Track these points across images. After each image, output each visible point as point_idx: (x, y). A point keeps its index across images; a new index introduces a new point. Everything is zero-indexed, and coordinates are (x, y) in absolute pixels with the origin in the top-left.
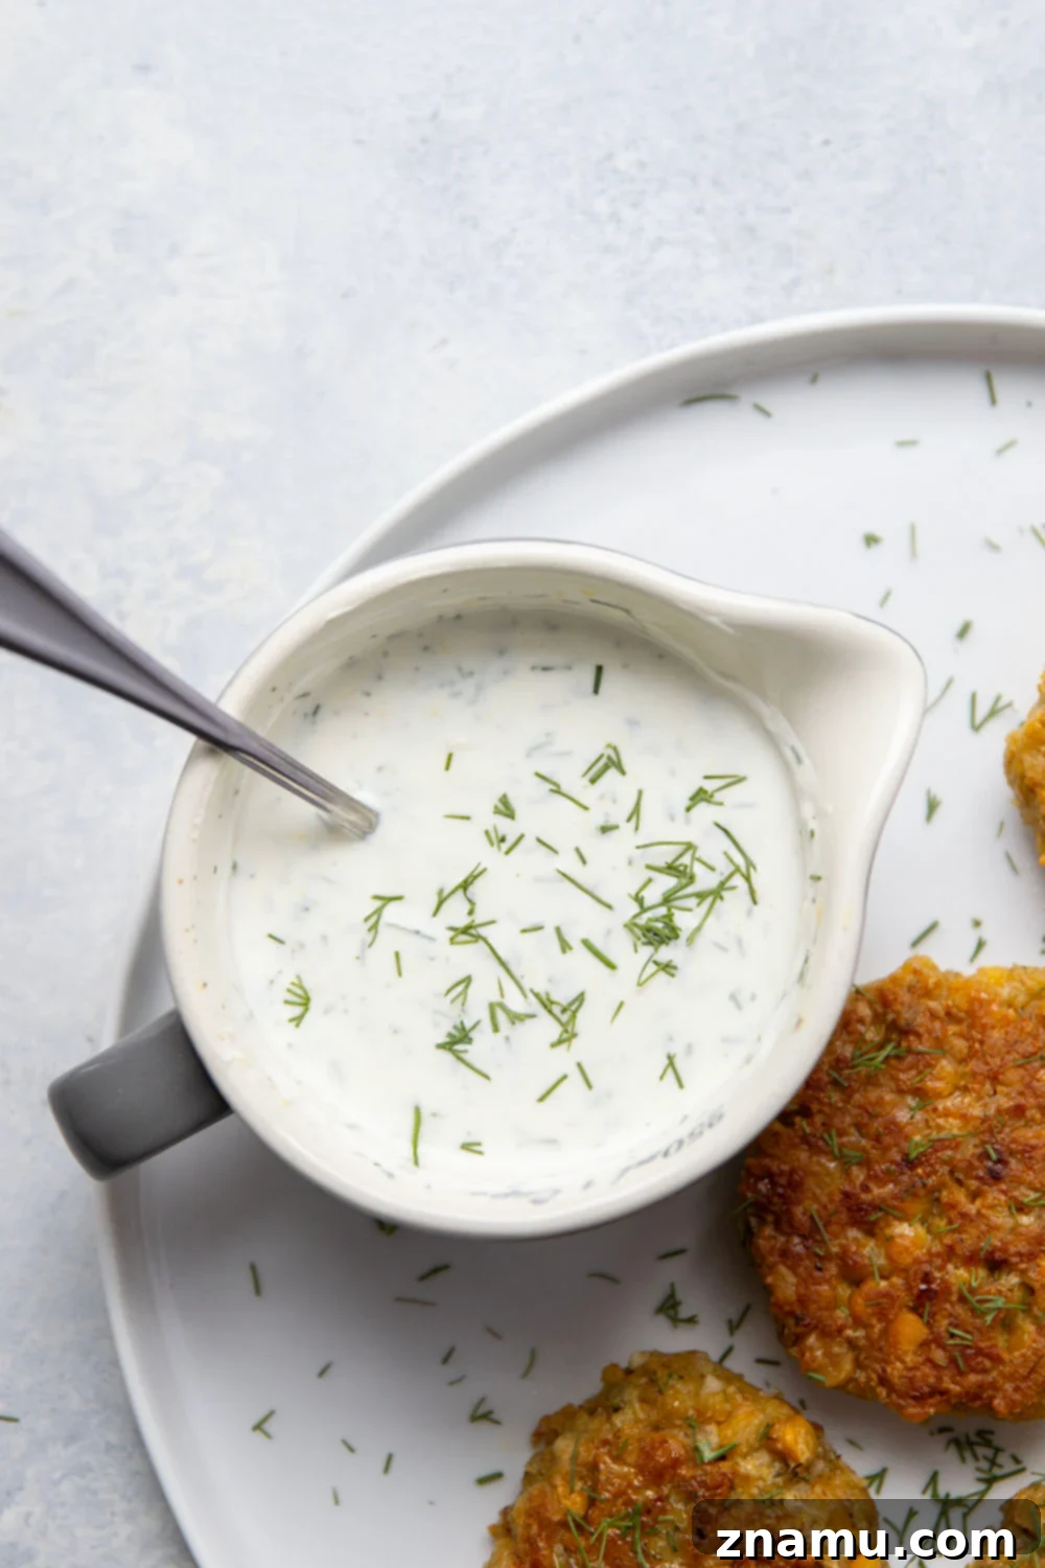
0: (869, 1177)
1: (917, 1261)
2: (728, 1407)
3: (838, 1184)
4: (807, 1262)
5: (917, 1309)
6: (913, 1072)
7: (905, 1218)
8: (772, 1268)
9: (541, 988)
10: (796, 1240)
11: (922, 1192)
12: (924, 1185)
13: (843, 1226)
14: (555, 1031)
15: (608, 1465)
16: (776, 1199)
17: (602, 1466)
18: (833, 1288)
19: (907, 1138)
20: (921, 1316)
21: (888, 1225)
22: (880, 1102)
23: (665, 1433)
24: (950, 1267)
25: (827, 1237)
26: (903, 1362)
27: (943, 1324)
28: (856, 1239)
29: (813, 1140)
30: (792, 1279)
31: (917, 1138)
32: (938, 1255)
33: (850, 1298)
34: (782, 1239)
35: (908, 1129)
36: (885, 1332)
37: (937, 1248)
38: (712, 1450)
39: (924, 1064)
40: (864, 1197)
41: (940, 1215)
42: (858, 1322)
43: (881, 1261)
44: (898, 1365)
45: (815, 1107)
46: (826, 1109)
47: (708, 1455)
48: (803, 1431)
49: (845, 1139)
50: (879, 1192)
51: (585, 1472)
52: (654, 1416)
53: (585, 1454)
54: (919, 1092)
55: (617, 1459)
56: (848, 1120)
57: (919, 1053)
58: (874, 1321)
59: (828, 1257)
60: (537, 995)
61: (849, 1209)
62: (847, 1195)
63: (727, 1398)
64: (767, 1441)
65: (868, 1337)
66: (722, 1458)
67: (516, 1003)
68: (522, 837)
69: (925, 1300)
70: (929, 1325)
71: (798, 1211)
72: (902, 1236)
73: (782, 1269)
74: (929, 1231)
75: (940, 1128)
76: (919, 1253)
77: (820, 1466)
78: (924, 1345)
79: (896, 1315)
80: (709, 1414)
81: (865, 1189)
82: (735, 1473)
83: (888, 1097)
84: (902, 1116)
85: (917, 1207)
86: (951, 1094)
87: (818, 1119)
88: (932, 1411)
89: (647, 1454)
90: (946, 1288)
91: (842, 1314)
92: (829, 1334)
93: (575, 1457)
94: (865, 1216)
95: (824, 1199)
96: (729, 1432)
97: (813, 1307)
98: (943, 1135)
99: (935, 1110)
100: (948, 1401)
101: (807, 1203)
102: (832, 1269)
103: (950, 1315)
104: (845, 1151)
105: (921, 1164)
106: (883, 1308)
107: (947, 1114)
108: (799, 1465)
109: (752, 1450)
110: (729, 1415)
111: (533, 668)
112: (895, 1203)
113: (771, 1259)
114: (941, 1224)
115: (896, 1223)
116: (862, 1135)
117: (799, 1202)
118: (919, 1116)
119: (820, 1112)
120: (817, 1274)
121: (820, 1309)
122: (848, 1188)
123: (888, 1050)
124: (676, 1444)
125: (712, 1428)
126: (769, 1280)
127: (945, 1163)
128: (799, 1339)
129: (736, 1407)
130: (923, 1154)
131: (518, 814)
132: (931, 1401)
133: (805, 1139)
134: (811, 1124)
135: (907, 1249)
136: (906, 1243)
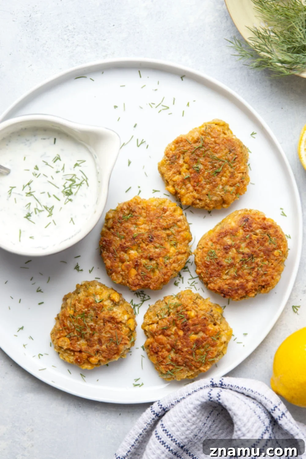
0: (125, 241)
1: (135, 258)
2: (101, 291)
3: (119, 243)
4: (113, 259)
5: (135, 268)
6: (134, 220)
7: (132, 249)
8: (106, 260)
9: (45, 205)
10: (110, 254)
11: (136, 244)
12: (137, 243)
13: (120, 251)
14: (48, 213)
15: (78, 305)
16: (106, 246)
17: (76, 305)
18: (118, 264)
19: (133, 233)
20: (136, 269)
21: (129, 251)
22: (128, 226)
23: (89, 297)
24: (142, 259)
25: (117, 253)
26: (132, 278)
27: (140, 271)
28: (123, 254)
29: (114, 234)
30: (109, 262)
31: (135, 233)
32: (139, 257)
33: (121, 266)
34: (108, 254)
35: (133, 232)
36: (128, 273)
37: (139, 255)
38: (98, 300)
39: (137, 218)
40: (124, 245)
41: (140, 249)
42: (123, 270)
43: (128, 258)
44: (131, 279)
45: (115, 227)
46: (117, 227)
47: (98, 301)
48: (117, 295)
49: (121, 233)
50: (128, 244)
51: (73, 306)
52: (86, 294)
53: (73, 302)
54: (136, 224)
55: (79, 303)
56: (121, 230)
57: (136, 216)
58: (126, 270)
59: (117, 257)
60: (44, 206)
61: (121, 248)
62: (121, 245)
63: (101, 289)
64: (109, 298)
65: (125, 274)
66: (101, 302)
67: (40, 208)
68: (40, 174)
69: (137, 265)
70: (137, 271)
71: (111, 248)
72: (132, 253)
73: (108, 260)
74: (138, 252)
75: (140, 231)
76: (136, 257)
77: (121, 302)
78: (136, 275)
79: (131, 269)
80: (97, 293)
81: (125, 244)
82: (103, 305)
83: (130, 225)
84: (132, 229)
85: (135, 247)
86: (142, 225)
87: (115, 229)
88: (138, 288)
89: (85, 302)
90: (141, 264)
91: (120, 269)
92: (117, 273)
93: (71, 303)
94: (125, 249)
95: (116, 246)
96: (102, 296)
97: (114, 268)
98: (140, 233)
99: (139, 228)
100: (141, 287)
101: (113, 246)
102: (118, 260)
103: (141, 269)
104: (121, 236)
105: (136, 238)
106: (128, 268)
107: (141, 229)
108: (116, 302)
109: (107, 300)
110: (102, 293)
111: (42, 139)
112: (131, 247)
113: (105, 258)
114: (140, 251)
115: (131, 251)
116: (124, 233)
117: (111, 246)
118: (136, 229)
119: (116, 228)
120: (115, 261)
121: (116, 268)
122: (121, 243)
123: (130, 215)
124: (91, 299)
125: (98, 296)
126: (105, 262)
127: (141, 238)
128: (111, 274)
129: (103, 291)
130: (136, 237)
131: (39, 169)
132: (137, 286)
133: (113, 234)
134: (114, 230)
135: (133, 256)
136: (133, 255)
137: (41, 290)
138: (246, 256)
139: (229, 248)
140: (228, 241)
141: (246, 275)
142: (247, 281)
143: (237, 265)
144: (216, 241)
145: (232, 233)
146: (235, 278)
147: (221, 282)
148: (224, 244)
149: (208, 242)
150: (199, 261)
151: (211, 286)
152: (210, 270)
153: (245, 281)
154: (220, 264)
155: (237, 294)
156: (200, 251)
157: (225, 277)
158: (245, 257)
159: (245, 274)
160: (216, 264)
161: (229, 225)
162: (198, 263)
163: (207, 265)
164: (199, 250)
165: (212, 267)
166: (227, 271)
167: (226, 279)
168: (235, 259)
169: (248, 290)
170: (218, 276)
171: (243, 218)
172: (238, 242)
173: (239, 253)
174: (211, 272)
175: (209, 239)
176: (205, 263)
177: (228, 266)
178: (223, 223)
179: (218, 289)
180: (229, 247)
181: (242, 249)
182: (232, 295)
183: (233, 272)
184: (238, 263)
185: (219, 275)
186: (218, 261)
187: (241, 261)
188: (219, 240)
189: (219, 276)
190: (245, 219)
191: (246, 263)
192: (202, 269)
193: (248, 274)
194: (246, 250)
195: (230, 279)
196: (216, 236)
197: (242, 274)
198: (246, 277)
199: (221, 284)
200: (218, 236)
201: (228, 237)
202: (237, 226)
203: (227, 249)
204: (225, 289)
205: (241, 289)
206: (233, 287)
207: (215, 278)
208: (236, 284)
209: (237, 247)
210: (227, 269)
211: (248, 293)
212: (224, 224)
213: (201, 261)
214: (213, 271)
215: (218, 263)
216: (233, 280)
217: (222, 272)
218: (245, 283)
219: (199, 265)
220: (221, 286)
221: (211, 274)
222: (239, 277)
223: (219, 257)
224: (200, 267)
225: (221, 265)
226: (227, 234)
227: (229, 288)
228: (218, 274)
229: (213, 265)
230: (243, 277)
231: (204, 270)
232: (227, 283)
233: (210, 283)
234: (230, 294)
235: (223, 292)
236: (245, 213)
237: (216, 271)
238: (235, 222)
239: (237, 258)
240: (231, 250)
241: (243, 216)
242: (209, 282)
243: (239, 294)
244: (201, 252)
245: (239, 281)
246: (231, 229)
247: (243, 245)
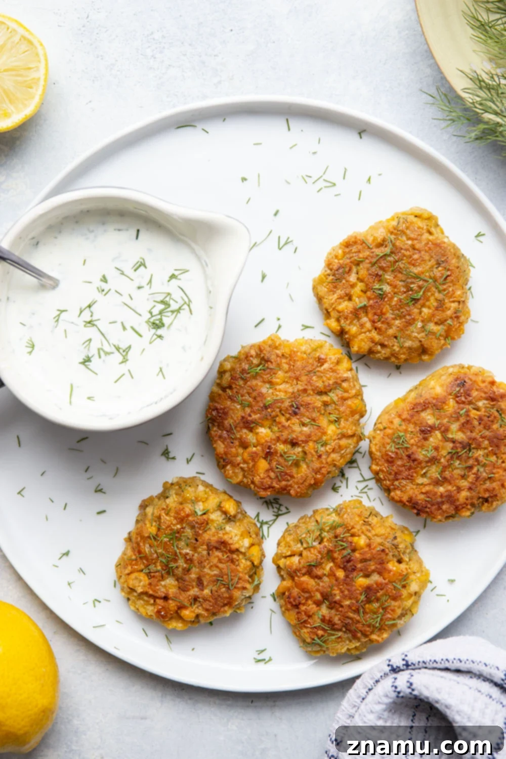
0: (251, 412)
1: (266, 441)
2: (206, 496)
3: (241, 414)
4: (228, 440)
5: (265, 458)
6: (268, 376)
7: (262, 426)
8: (216, 441)
9: (116, 344)
10: (225, 432)
11: (269, 418)
12: (270, 415)
13: (241, 428)
14: (121, 358)
15: (165, 517)
16: (218, 418)
17: (162, 517)
18: (237, 450)
19: (265, 398)
20: (267, 461)
21: (257, 428)
22: (257, 384)
23: (185, 505)
24: (278, 444)
25: (235, 431)
26: (259, 476)
27: (274, 464)
28: (245, 433)
29: (232, 398)
30: (223, 446)
31: (269, 399)
32: (274, 440)
33: (243, 453)
34: (220, 432)
35: (266, 395)
36: (254, 466)
37: (274, 437)
38: (201, 511)
39: (273, 372)
40: (249, 418)
41: (276, 426)
42: (245, 462)
43: (254, 441)
44: (258, 477)
45: (234, 386)
46: (238, 387)
47: (200, 513)
48: (232, 504)
49: (244, 398)
50: (255, 417)
51: (156, 519)
52: (180, 500)
53: (157, 513)
54: (270, 383)
55: (167, 514)
56: (245, 391)
57: (271, 369)
58: (250, 461)
59: (236, 439)
60: (115, 346)
61: (244, 423)
62: (243, 417)
63: (206, 493)
64: (219, 507)
65: (248, 467)
66: (204, 514)
67: (107, 348)
68: (110, 290)
69: (269, 454)
70: (269, 464)
71: (226, 422)
72: (262, 432)
73: (219, 442)
74: (272, 431)
75: (277, 395)
76: (268, 439)
77: (239, 516)
78: (267, 471)
79: (258, 460)
80: (199, 499)
81: (250, 416)
82: (208, 519)
83: (260, 384)
84: (264, 390)
85: (267, 423)
86: (281, 384)
87: (235, 390)
88: (269, 493)
89: (177, 513)
90: (276, 452)
91: (239, 459)
92: (235, 465)
93: (153, 514)
94: (249, 425)
95: (235, 418)
96: (206, 505)
97: (229, 456)
98: (278, 398)
99: (276, 389)
100: (275, 490)
101: (229, 419)
102: (237, 443)
103: (277, 461)
104: (243, 402)
105: (270, 407)
106: (254, 457)
107: (280, 391)
108: (231, 516)
109: (214, 511)
110: (207, 499)
111: (115, 230)
112: (260, 421)
113: (216, 438)
114: (276, 429)
115: (260, 428)
116: (250, 397)
117: (226, 419)
118: (271, 391)
119: (236, 388)
120: (231, 444)
121: (232, 457)
122: (243, 415)
123: (261, 367)
124: (188, 508)
125: (201, 503)
126: (215, 446)
127: (278, 408)
128: (224, 467)
129: (209, 496)
130: (271, 404)
131: (109, 281)
132: (269, 490)
133: (230, 398)
134: (232, 392)
135: (263, 438)
136: (263, 435)
137: (102, 489)
138: (458, 445)
139: (429, 431)
140: (429, 418)
141: (458, 479)
142: (459, 489)
143: (442, 460)
144: (409, 417)
145: (436, 405)
146: (437, 483)
147: (413, 489)
148: (421, 423)
149: (394, 418)
150: (377, 450)
151: (396, 495)
152: (394, 468)
153: (455, 488)
154: (413, 457)
155: (440, 511)
156: (378, 434)
157: (420, 480)
158: (456, 448)
159: (456, 476)
160: (405, 458)
161: (432, 391)
162: (375, 454)
163: (390, 459)
164: (378, 432)
165: (399, 463)
166: (424, 471)
167: (422, 484)
168: (440, 450)
169: (460, 505)
170: (408, 479)
171: (456, 380)
172: (445, 421)
173: (446, 439)
174: (396, 471)
175: (395, 413)
176: (388, 455)
177: (427, 462)
178: (421, 387)
179: (408, 501)
180: (429, 429)
181: (452, 434)
182: (431, 512)
183: (434, 472)
184: (445, 457)
185: (410, 477)
186: (410, 452)
187: (450, 455)
188: (412, 416)
189: (411, 479)
190: (458, 382)
191: (459, 458)
192: (381, 466)
193: (460, 477)
194: (460, 436)
195: (429, 484)
196: (408, 408)
197: (450, 476)
198: (457, 481)
199: (414, 493)
200: (411, 410)
201: (429, 411)
202: (445, 394)
203: (426, 432)
204: (420, 502)
205: (447, 502)
206: (433, 498)
207: (404, 482)
208: (439, 494)
209: (443, 428)
210: (425, 467)
211: (459, 510)
212: (422, 390)
213: (380, 452)
214: (401, 469)
215: (409, 456)
216: (434, 485)
217: (416, 472)
218: (455, 492)
219: (377, 457)
220: (414, 496)
221: (396, 473)
222: (445, 481)
223: (412, 445)
224: (377, 460)
225: (414, 460)
226: (427, 406)
227: (428, 499)
228: (409, 475)
229: (401, 458)
230: (452, 482)
231: (385, 467)
232: (424, 491)
233: (395, 489)
234: (428, 510)
235: (417, 507)
236: (460, 372)
237: (406, 470)
238: (442, 386)
239: (443, 448)
240: (433, 434)
241: (456, 377)
242: (392, 487)
243: (444, 512)
244: (382, 435)
245: (444, 488)
246: (434, 398)
247: (455, 427)
